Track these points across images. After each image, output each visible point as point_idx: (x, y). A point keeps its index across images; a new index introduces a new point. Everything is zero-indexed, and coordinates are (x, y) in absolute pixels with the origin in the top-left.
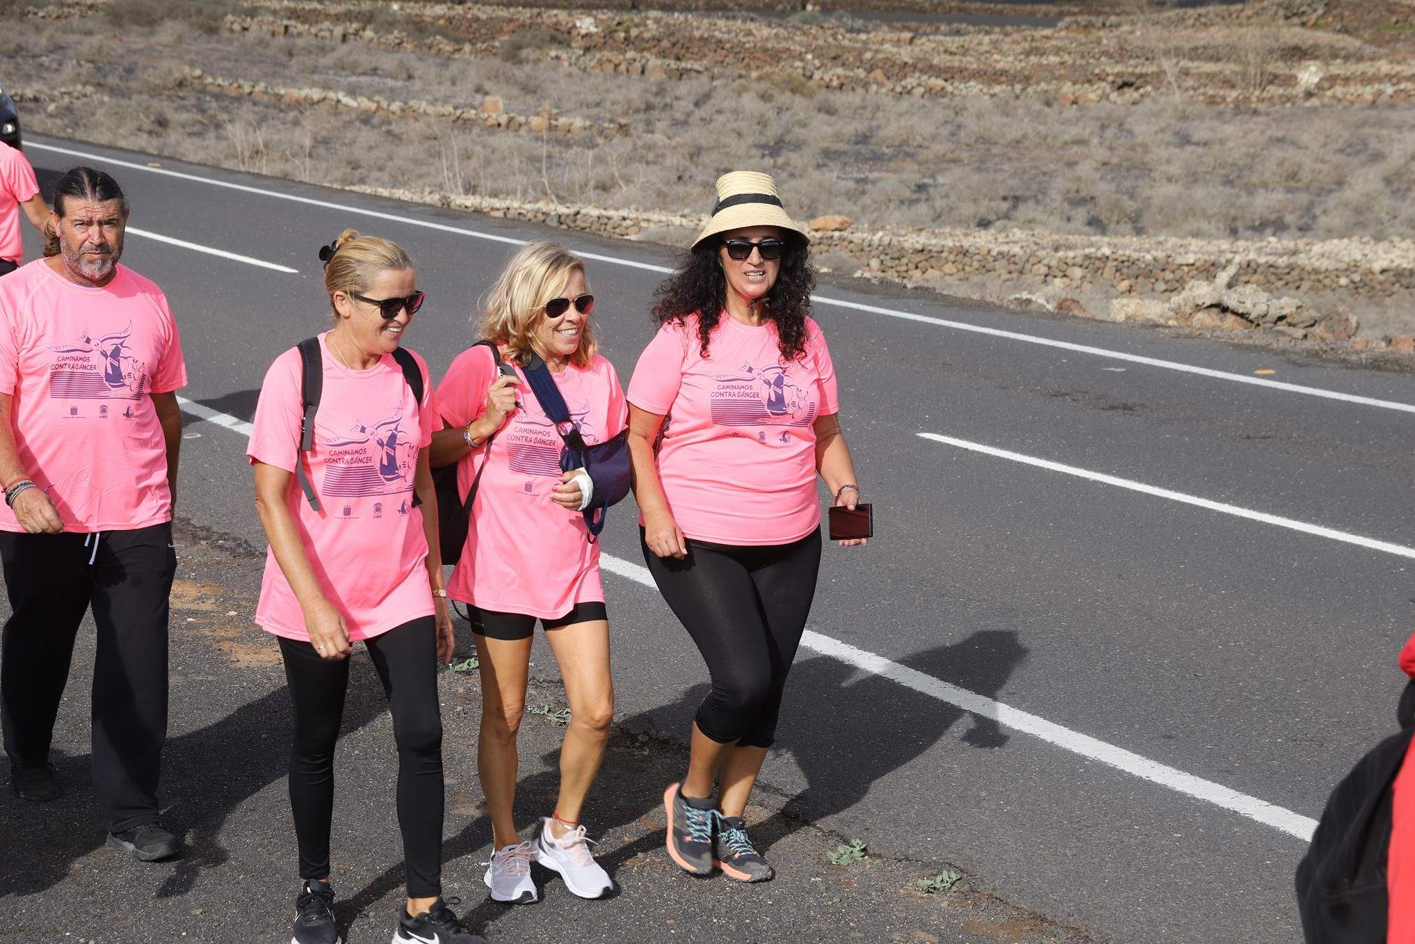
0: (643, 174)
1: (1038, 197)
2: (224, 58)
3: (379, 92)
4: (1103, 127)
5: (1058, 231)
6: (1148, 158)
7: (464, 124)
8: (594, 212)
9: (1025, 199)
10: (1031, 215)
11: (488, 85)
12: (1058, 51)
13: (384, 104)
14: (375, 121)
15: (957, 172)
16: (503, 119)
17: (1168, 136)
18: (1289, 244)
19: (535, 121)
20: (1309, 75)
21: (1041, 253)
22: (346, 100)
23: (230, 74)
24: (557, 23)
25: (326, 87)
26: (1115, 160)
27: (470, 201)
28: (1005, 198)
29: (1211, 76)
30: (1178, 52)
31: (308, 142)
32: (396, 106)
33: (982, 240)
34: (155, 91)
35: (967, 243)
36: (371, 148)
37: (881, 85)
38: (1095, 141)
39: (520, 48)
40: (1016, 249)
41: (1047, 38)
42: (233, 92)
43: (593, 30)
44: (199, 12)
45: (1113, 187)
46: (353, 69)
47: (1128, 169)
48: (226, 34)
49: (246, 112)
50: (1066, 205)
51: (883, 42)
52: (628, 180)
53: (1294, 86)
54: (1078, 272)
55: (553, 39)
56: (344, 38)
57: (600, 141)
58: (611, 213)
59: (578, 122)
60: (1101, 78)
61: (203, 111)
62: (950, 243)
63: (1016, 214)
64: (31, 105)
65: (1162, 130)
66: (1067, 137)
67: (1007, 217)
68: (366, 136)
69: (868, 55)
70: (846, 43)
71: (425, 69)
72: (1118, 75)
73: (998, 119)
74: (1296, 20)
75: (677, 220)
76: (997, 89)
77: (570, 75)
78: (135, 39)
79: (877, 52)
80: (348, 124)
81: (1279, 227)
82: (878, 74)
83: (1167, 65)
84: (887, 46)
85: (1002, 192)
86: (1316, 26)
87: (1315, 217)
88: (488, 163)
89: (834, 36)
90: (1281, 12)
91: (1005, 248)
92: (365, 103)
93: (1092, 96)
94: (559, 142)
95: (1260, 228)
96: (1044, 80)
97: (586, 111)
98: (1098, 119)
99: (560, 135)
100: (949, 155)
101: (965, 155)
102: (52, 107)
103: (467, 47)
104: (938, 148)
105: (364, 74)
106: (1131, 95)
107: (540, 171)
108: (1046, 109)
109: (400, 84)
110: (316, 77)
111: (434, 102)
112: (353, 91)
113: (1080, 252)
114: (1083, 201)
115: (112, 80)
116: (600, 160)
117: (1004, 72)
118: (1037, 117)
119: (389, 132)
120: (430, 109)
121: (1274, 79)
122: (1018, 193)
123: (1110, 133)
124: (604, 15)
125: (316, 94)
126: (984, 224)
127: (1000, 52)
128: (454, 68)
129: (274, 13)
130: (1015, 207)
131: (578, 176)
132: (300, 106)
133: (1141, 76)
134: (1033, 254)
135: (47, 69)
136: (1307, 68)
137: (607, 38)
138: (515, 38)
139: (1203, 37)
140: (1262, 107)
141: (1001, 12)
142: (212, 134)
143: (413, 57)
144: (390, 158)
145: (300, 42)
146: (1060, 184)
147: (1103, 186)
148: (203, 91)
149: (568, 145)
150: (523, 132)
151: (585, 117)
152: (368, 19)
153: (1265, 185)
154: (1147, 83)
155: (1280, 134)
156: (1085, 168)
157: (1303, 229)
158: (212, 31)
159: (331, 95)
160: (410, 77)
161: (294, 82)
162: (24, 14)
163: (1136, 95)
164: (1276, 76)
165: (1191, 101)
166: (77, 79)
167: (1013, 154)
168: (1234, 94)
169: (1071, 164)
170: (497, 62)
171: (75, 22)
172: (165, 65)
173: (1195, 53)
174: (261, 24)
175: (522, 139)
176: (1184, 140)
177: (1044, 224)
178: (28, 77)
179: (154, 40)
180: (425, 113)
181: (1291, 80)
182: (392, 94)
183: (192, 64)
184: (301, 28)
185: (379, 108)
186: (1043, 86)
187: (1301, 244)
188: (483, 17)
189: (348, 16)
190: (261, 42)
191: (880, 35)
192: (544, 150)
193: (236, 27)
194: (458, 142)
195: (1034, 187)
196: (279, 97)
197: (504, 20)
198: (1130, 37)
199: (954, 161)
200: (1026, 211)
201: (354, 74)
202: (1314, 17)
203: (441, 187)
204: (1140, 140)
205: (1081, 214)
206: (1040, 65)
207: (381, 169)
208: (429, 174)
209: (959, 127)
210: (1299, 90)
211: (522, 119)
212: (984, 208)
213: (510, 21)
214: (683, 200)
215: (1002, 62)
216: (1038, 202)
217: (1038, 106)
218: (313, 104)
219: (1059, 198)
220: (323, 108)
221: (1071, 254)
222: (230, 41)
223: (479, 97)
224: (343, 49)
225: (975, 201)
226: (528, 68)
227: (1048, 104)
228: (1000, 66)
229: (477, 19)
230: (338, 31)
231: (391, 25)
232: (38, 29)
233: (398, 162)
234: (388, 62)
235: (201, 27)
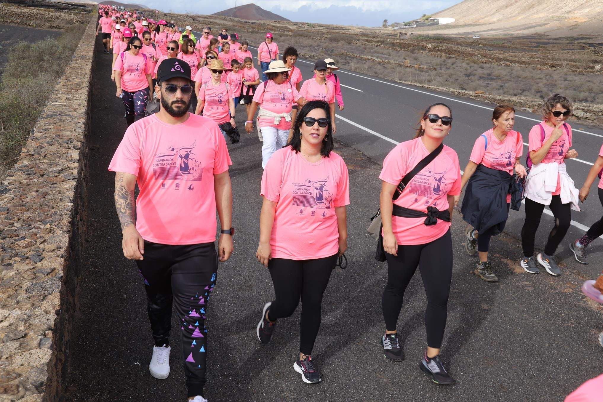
0: (438, 79)
1: (529, 90)
2: (352, 49)
3: (383, 58)
4: (546, 76)
5: (532, 98)
6: (556, 83)
7: (400, 65)
8: (427, 86)
9: (525, 90)
10: (526, 94)
11: (406, 58)
12: (537, 58)
13: (384, 60)
14: (381, 64)
15: (510, 83)
16: (409, 65)
17: (562, 79)
18: (588, 104)
19: (416, 66)
20: (598, 67)
21: (528, 102)
22: (376, 59)
23: (353, 52)
24: (423, 45)
25: (372, 56)
26: (548, 83)
27: (400, 81)
28: (521, 90)
29: (574, 66)
30: (566, 60)
31: (367, 68)
32: (386, 61)
33: (515, 98)
34: (337, 55)
35: (511, 99)
36: (380, 70)
37: (495, 63)
38: (544, 78)
39: (414, 50)
40: (522, 101)
41: (535, 55)
42: (353, 56)
43: (431, 47)
44: (348, 39)
45: (547, 89)
46: (378, 53)
47: (551, 85)
48: (352, 44)
49: (355, 60)
50: (535, 93)
51: (496, 53)
52: (435, 80)
53: (594, 69)
54: (536, 107)
55: (422, 49)
56: (377, 46)
57: (430, 71)
58: (430, 86)
59: (425, 67)
60: (547, 64)
61: (346, 60)
62: (507, 99)
63: (523, 94)
64: (312, 57)
65: (560, 77)
66: (537, 77)
67: (521, 94)
68: (379, 67)
69: (493, 56)
70: (488, 53)
71: (393, 53)
72: (551, 64)
73: (521, 72)
74: (596, 54)
75: (445, 89)
76: (522, 65)
77: (425, 56)
78: (334, 44)
79: (495, 55)
80: (375, 64)
81: (586, 101)
82: (494, 60)
83: (564, 63)
84: (497, 54)
85: (520, 89)
86: (601, 56)
87: (595, 99)
88: (404, 74)
89: (485, 51)
90: (593, 53)
91: (520, 101)
92: (380, 60)
93: (544, 68)
94: (420, 71)
95: (581, 101)
96: (533, 64)
97: (427, 64)
98: (545, 73)
99: (421, 69)
100: (509, 80)
101: (513, 80)
102: (316, 58)
103: (403, 49)
104: (507, 78)
105: (380, 54)
106: (554, 69)
107: (415, 77)
108: (533, 71)
109: (388, 56)
110: (370, 54)
111: (394, 60)
112: (377, 57)
113: (537, 103)
114: (539, 92)
115: (329, 53)
116: (429, 75)
117: (524, 62)
118: (531, 72)
119: (384, 67)
120: (393, 62)
121: (589, 67)
122: (524, 89)
123: (547, 77)
124: (433, 44)
125: (370, 57)
126: (515, 95)
127: (524, 57)
128: (400, 53)
129: (363, 40)
130: (523, 92)
131: (424, 78)
132: (366, 60)
133: (557, 64)
134: (526, 103)
135: (316, 50)
136: (598, 65)
137: (434, 49)
138: (413, 48)
139: (573, 57)
140: (585, 73)
141: (525, 49)
142: (347, 65)
143: (391, 51)
144: (384, 72)
145: (368, 46)
146: (534, 87)
147: (545, 89)
148: (346, 56)
149: (422, 72)
150: (413, 68)
151: (427, 66)
152: (382, 42)
153: (584, 91)
154: (558, 66)
155: (589, 80)
156: (541, 84)
157: (592, 102)
158: (350, 43)
159: (373, 58)
160: (390, 55)
161: (365, 55)
162: (313, 39)
163: (555, 69)
164: (590, 67)
165: (568, 71)
166: (322, 52)
167: (524, 80)
168: (579, 70)
169: (537, 83)
170: (408, 53)
171: (323, 40)
172: (339, 50)
173: (571, 60)
174: (360, 42)
175: (413, 70)
176: (565, 80)
177: (530, 97)
178: (312, 51)
179: (338, 45)
180: (392, 63)
181: (593, 68)
182: (386, 58)
183: (345, 50)
184: (368, 43)
185: (382, 61)
186: (533, 65)
187: (591, 105)
188: (407, 43)
189: (378, 42)
190: (359, 46)
191: (496, 52)
192: (417, 72)
193: (355, 43)
194: (399, 69)
195: (528, 88)
196: (362, 58)
197: (412, 44)
198: (555, 56)
199: (510, 81)
200: (525, 93)
201: (378, 54)
202: (601, 54)
203: (394, 79)
204: (555, 79)
205: (539, 94)
206: (533, 61)
207: (381, 74)
208: (391, 76)
209: (512, 73)
210: (595, 70)
211: (413, 65)
212: (515, 92)
213: (413, 44)
214: (447, 85)
215: (524, 59)
216: (528, 91)
217: (531, 70)
218: (369, 59)
219: (534, 91)
220: (371, 60)
221: (535, 103)
222: (353, 46)
223: (404, 60)
224: (377, 48)
225: (514, 90)
226: (415, 55)
227: (534, 69)
228: (523, 60)
229: (405, 43)
230: (376, 44)
231: (388, 44)
232: (315, 42)
233: (385, 73)
234: (385, 51)
235: (347, 42)
